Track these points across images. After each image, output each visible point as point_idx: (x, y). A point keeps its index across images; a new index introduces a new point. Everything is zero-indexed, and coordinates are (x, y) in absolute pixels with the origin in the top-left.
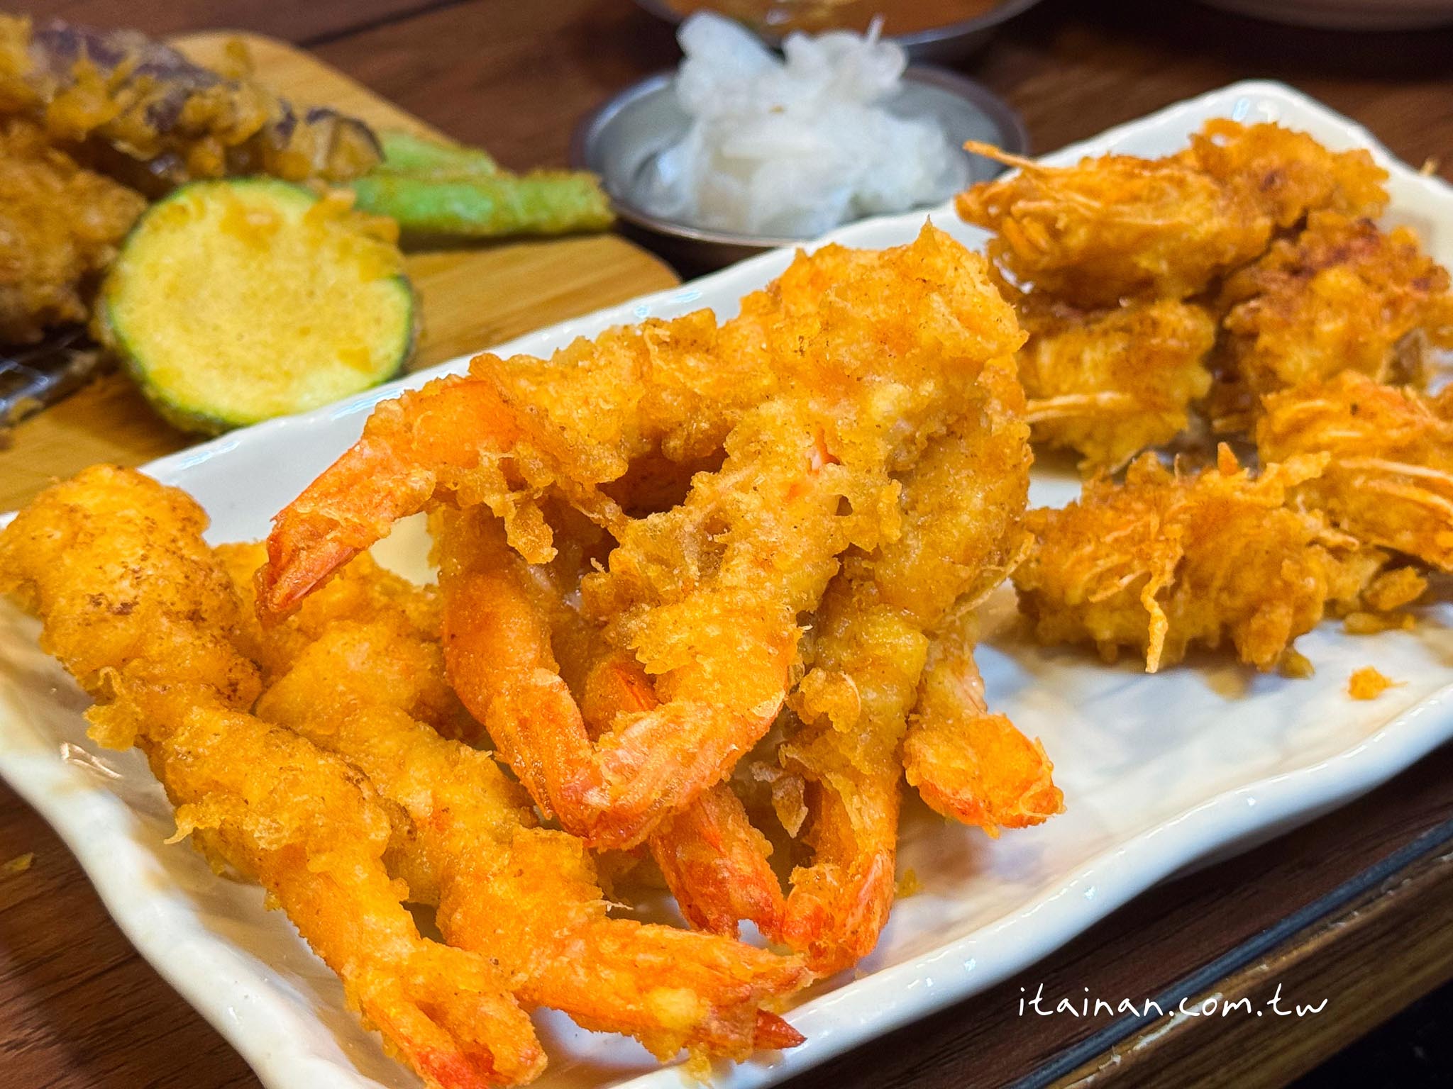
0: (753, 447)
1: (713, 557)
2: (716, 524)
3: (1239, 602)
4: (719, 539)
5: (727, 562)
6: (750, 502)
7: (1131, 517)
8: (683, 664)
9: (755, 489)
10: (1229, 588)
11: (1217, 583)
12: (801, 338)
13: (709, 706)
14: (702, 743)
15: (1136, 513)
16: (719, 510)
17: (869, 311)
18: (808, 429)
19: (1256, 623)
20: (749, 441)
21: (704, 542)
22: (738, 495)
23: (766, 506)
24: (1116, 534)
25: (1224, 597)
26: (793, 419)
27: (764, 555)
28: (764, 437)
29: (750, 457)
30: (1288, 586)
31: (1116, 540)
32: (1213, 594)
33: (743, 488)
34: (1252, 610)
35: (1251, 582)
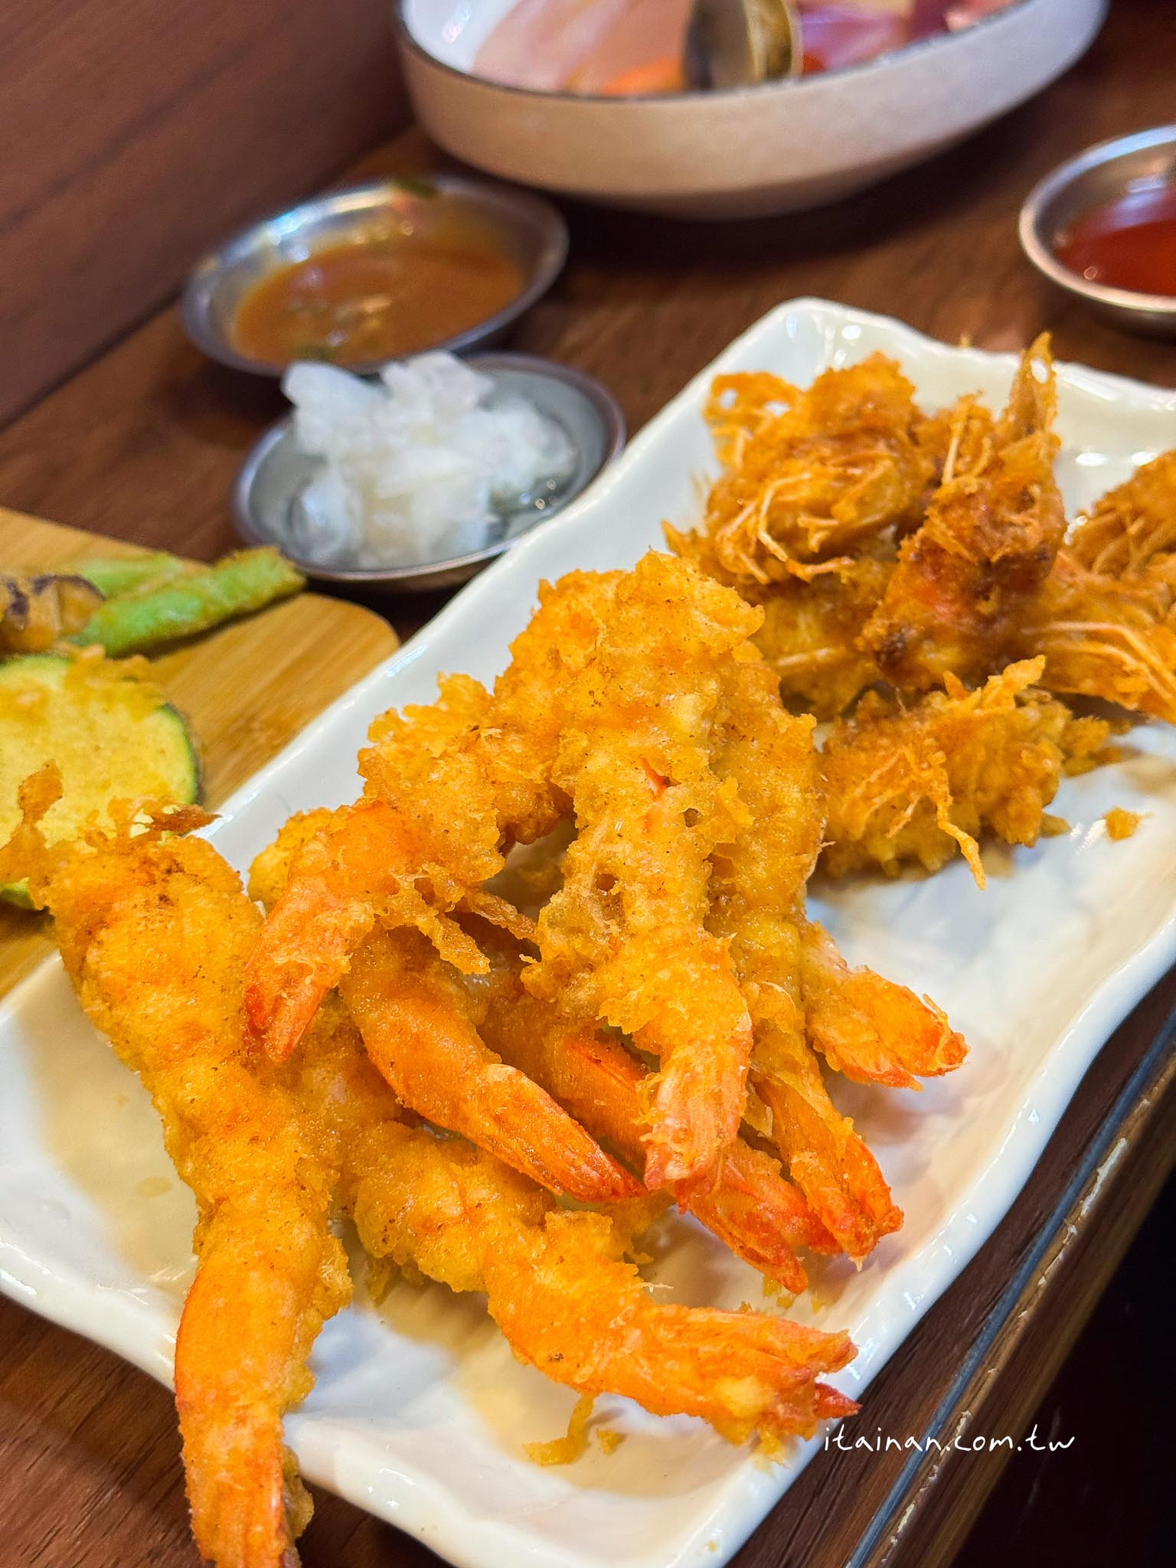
0: (599, 802)
1: (615, 907)
2: (605, 881)
3: (992, 797)
4: (614, 892)
5: (629, 907)
6: (623, 850)
7: (882, 753)
8: (655, 1015)
9: (620, 836)
10: (982, 788)
11: (972, 786)
12: (591, 693)
13: (703, 1042)
14: (719, 1079)
15: (886, 749)
16: (601, 866)
17: (641, 647)
18: (634, 765)
19: (1013, 809)
20: (592, 798)
21: (601, 898)
22: (608, 848)
23: (637, 847)
24: (878, 772)
25: (980, 795)
26: (618, 763)
27: (655, 888)
28: (603, 790)
29: (598, 811)
30: (1028, 771)
31: (881, 777)
32: (971, 797)
33: (608, 839)
34: (1004, 800)
35: (998, 778)
